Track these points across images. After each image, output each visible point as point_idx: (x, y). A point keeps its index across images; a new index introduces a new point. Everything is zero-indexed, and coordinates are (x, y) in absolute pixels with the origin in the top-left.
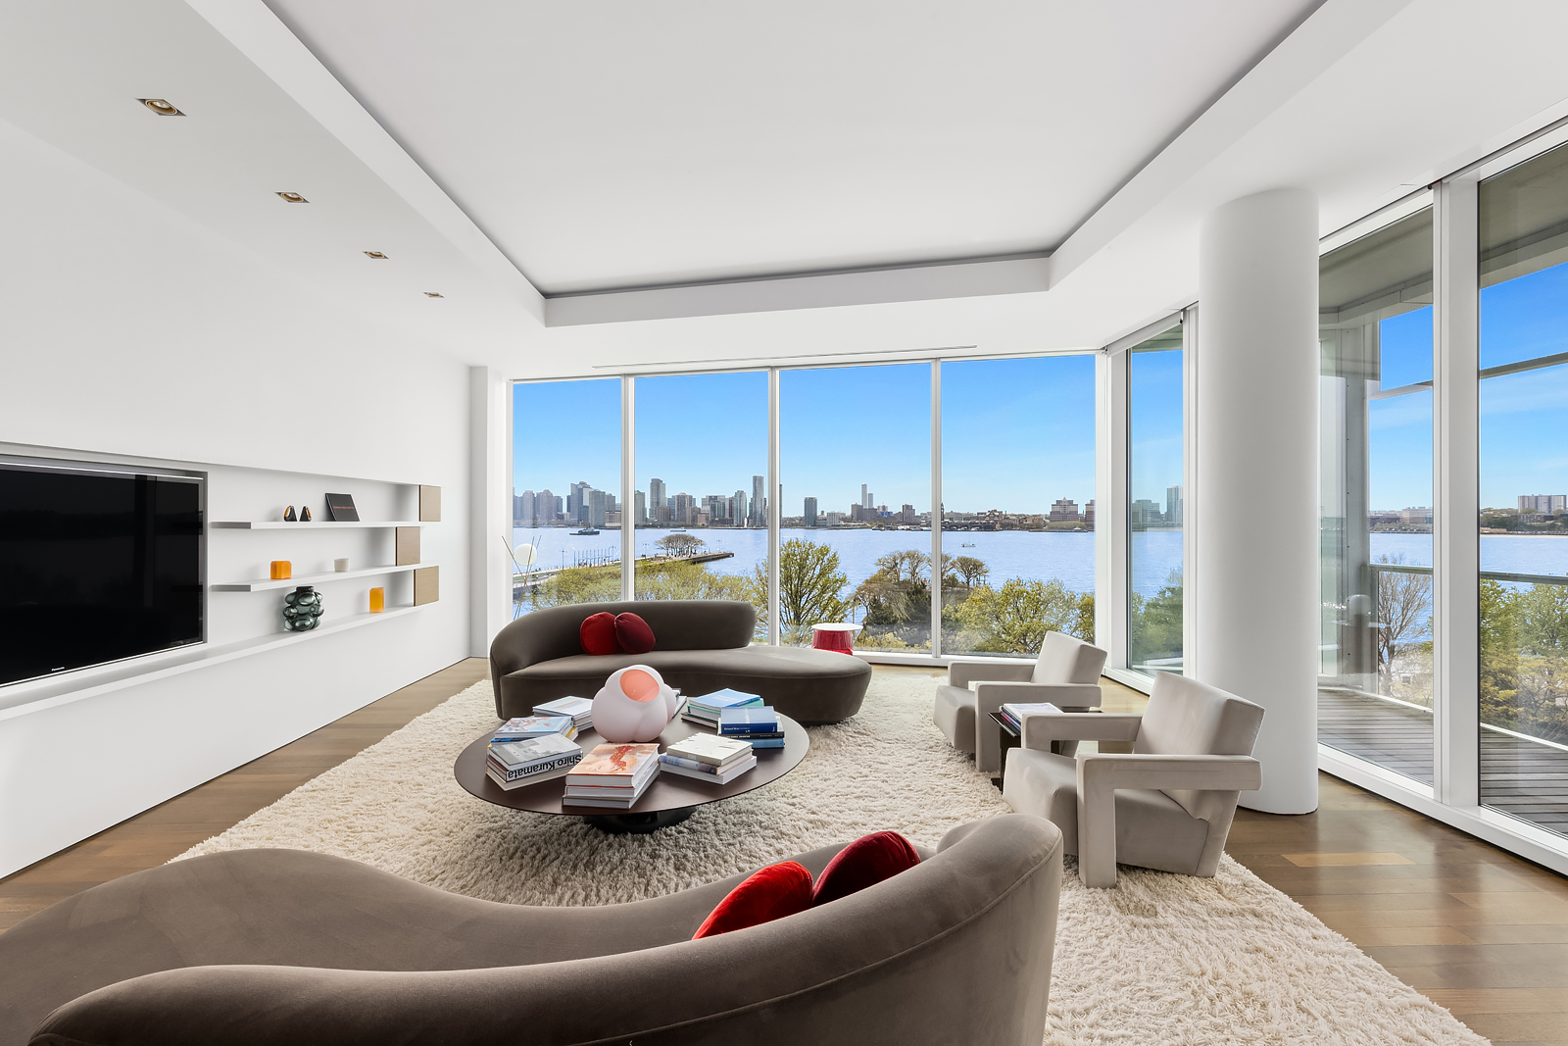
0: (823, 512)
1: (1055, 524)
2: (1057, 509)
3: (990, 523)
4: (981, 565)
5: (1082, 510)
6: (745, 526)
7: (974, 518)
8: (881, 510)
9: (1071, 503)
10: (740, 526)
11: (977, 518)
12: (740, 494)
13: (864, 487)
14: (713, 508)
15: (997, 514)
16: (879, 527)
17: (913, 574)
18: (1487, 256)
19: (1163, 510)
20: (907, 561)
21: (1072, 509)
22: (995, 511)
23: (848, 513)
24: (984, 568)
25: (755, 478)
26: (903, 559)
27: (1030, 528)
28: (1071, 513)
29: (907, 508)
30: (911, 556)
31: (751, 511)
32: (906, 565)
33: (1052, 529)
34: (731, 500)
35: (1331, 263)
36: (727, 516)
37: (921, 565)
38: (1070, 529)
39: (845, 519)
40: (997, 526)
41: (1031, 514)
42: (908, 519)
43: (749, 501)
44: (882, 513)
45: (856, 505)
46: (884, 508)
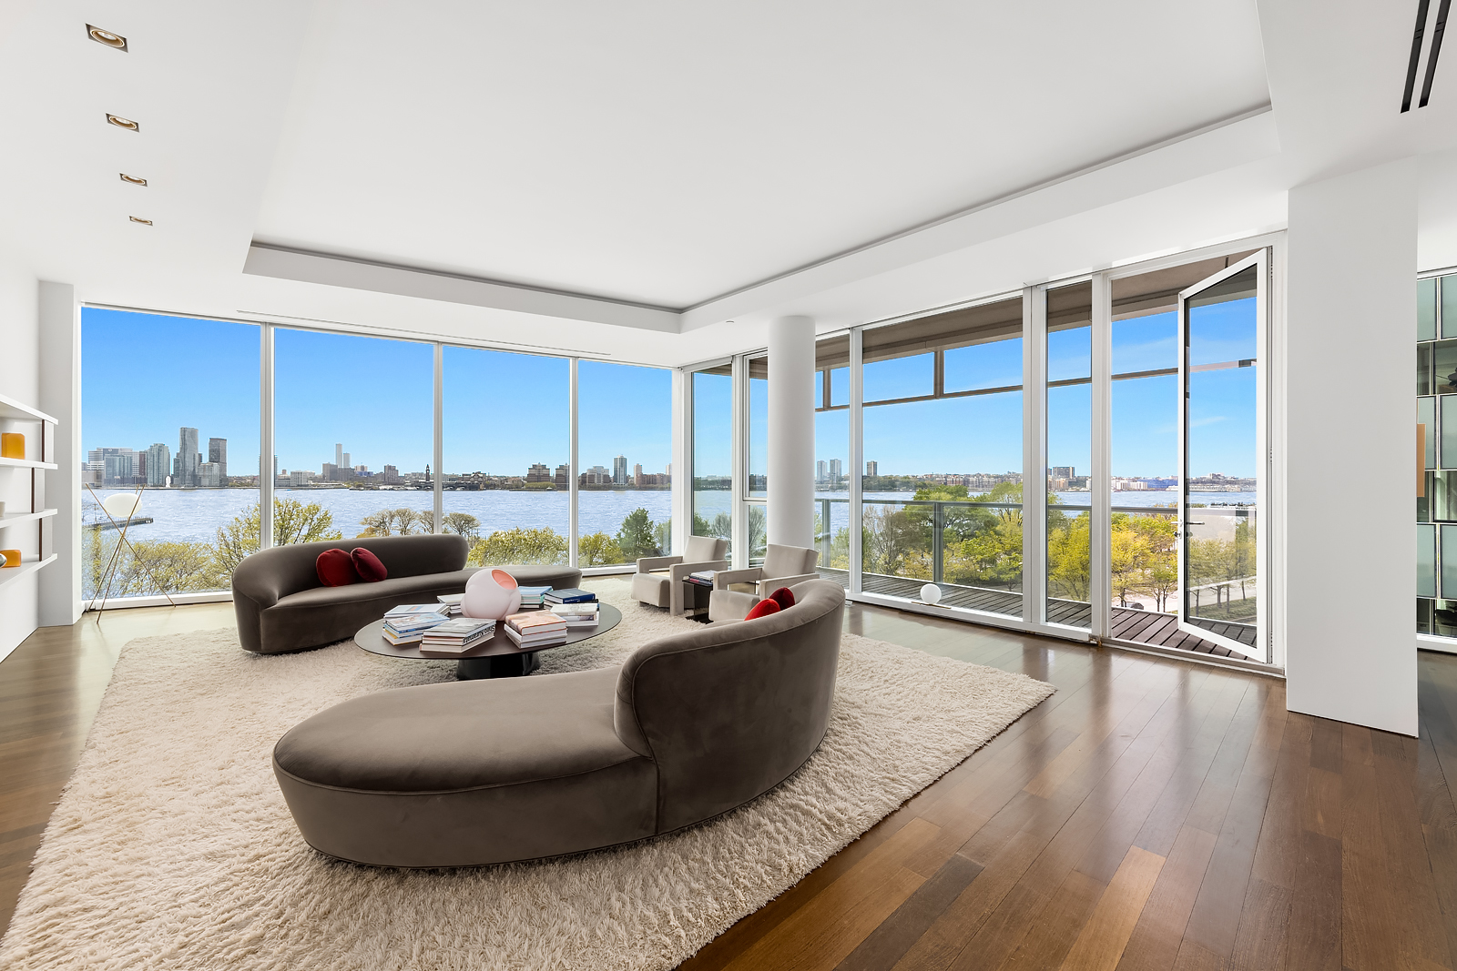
0: (284, 471)
1: (531, 485)
2: (533, 472)
3: (473, 484)
4: (473, 520)
5: (553, 473)
6: (168, 486)
7: (459, 478)
8: (359, 470)
9: (544, 467)
10: (159, 485)
11: (462, 479)
12: (161, 448)
13: (339, 446)
14: (110, 464)
15: (481, 475)
16: (358, 487)
17: (404, 531)
18: (865, 350)
19: (611, 474)
20: (397, 519)
21: (545, 472)
22: (479, 473)
23: (319, 472)
24: (476, 522)
25: (184, 431)
26: (392, 517)
27: (510, 488)
28: (544, 475)
29: (390, 468)
30: (402, 514)
31: (176, 469)
32: (396, 523)
33: (530, 489)
34: (142, 456)
35: (819, 345)
36: (136, 473)
37: (412, 523)
38: (544, 489)
39: (315, 479)
40: (481, 486)
41: (510, 476)
42: (391, 479)
43: (173, 456)
44: (361, 474)
45: (329, 465)
46: (363, 468)
